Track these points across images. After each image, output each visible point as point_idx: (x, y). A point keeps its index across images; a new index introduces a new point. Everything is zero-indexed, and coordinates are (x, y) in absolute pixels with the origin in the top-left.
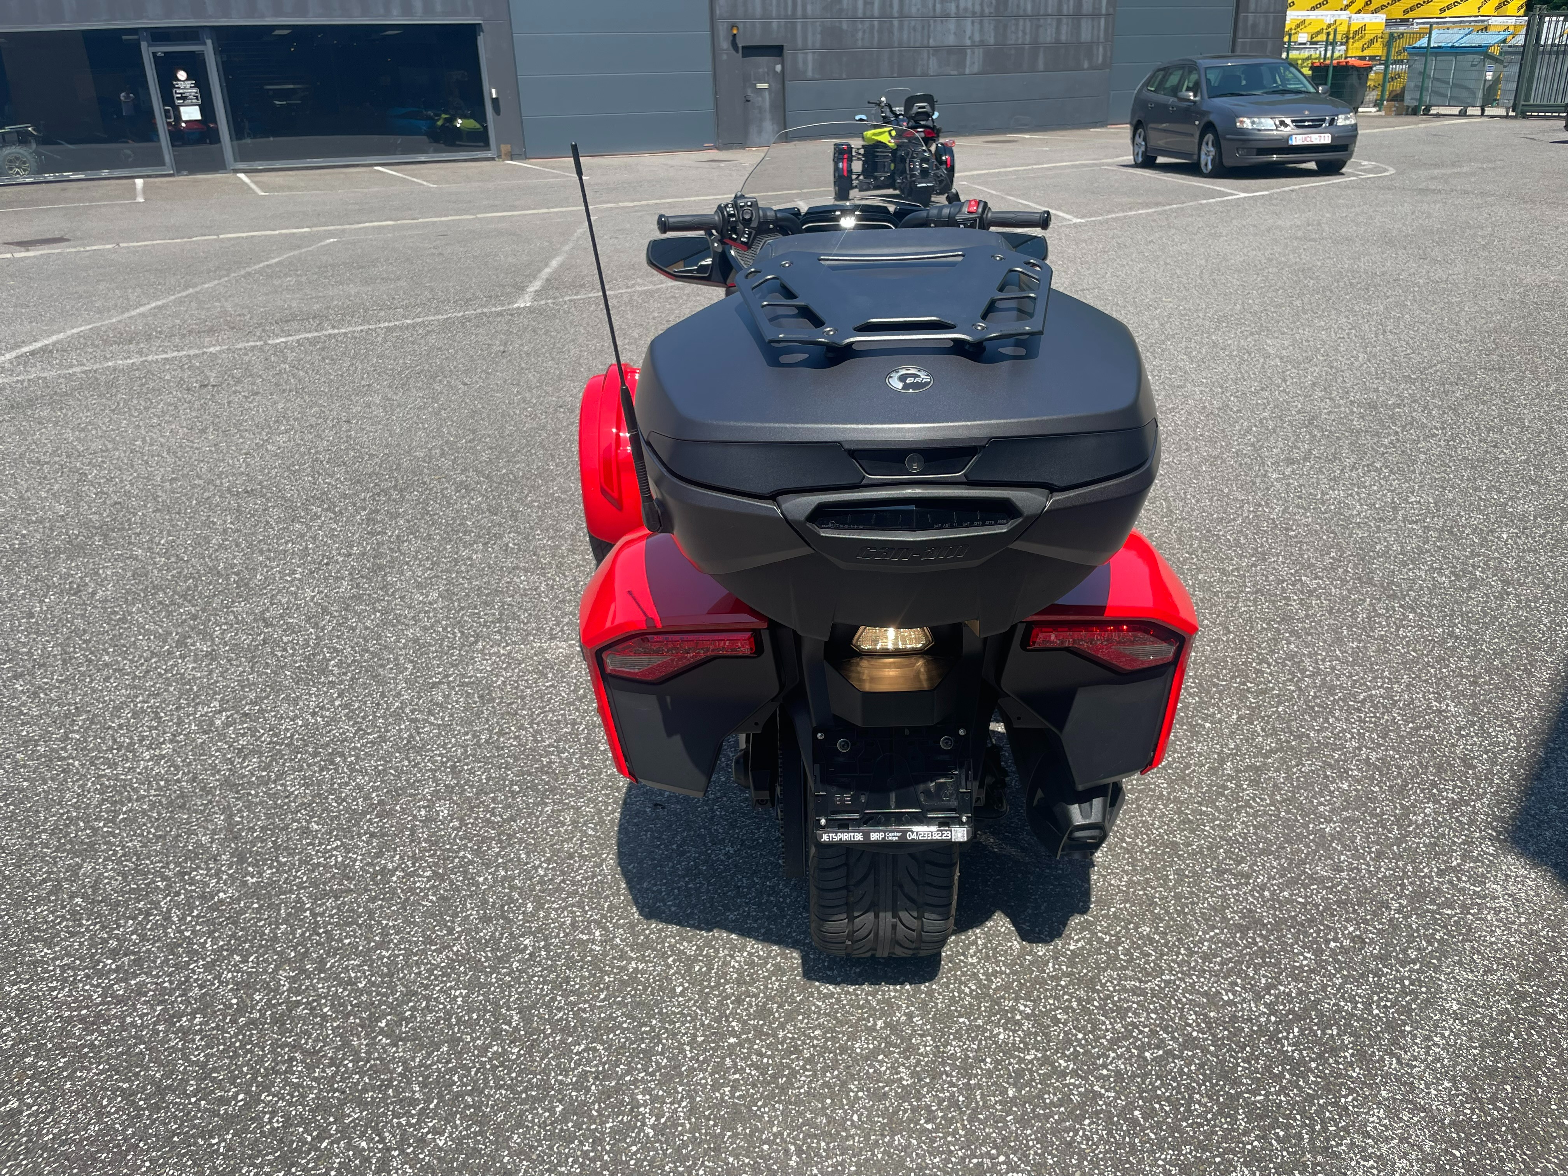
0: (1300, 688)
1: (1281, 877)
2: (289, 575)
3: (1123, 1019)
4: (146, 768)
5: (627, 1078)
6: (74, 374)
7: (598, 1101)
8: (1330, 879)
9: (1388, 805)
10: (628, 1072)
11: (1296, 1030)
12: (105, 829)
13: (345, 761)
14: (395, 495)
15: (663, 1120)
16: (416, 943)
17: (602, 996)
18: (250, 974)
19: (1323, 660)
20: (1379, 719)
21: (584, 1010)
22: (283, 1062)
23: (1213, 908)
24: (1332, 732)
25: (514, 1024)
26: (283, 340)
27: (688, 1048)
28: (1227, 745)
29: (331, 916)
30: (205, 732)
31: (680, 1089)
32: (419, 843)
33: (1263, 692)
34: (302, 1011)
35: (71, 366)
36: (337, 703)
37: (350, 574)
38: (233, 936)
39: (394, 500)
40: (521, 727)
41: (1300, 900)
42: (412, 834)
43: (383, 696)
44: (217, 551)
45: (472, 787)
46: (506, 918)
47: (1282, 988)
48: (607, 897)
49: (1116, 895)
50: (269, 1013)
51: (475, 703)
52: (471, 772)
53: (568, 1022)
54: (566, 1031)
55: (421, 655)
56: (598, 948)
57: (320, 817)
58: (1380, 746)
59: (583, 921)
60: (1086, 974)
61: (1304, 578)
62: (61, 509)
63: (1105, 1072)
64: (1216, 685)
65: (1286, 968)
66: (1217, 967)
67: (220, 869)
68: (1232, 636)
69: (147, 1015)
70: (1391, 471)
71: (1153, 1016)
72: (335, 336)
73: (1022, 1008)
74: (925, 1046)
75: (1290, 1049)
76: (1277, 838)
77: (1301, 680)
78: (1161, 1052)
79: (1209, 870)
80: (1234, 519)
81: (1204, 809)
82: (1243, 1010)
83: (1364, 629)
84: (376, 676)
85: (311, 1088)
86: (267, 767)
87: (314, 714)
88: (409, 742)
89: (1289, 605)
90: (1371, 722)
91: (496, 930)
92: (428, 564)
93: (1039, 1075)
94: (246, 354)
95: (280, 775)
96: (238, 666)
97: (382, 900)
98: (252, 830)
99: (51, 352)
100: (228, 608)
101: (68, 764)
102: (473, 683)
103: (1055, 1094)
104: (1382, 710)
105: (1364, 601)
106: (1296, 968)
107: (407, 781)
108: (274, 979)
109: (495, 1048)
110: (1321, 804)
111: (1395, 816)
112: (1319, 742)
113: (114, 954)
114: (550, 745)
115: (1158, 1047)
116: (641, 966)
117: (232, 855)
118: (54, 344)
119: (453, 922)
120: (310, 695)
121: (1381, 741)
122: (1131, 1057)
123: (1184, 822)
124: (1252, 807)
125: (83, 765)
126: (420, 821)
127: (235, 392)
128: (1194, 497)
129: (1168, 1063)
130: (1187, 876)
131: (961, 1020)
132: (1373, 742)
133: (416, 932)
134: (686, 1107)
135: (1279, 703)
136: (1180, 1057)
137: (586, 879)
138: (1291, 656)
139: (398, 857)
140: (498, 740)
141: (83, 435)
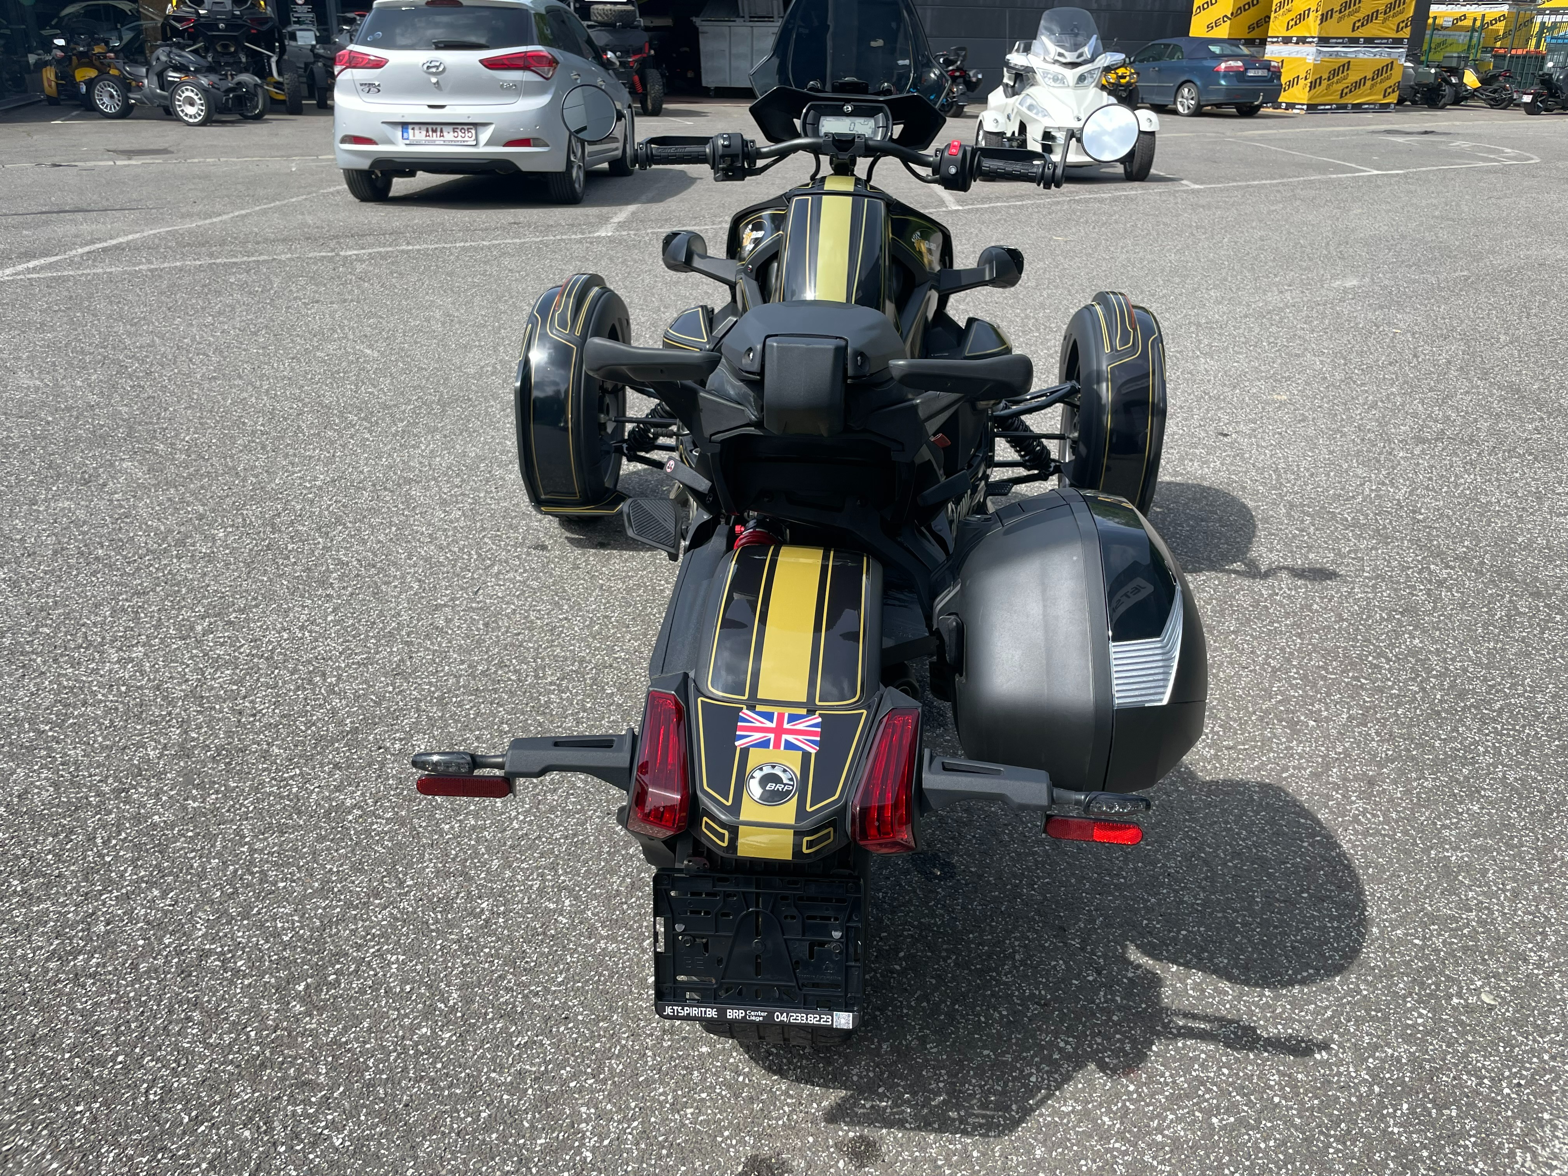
0: (1423, 689)
1: (1394, 912)
2: (310, 481)
3: (1187, 1071)
4: (110, 671)
5: (572, 1084)
6: (140, 271)
7: (535, 1108)
8: (1454, 919)
9: (1528, 835)
10: (574, 1077)
11: (1405, 1106)
12: (50, 734)
13: (325, 680)
14: (437, 409)
15: (606, 1142)
16: (358, 894)
17: (559, 980)
18: (165, 913)
19: (1453, 660)
20: (1519, 732)
21: (537, 994)
22: (178, 1022)
23: (1306, 941)
24: (1461, 743)
25: (451, 1003)
26: (355, 252)
27: (650, 1053)
28: (1334, 748)
29: (271, 854)
30: (183, 638)
31: (633, 1105)
32: (388, 779)
33: (1381, 690)
34: (213, 962)
35: (139, 264)
36: (329, 619)
37: (374, 485)
38: (158, 866)
39: (435, 414)
40: (524, 661)
41: (1416, 941)
42: (381, 769)
43: (381, 614)
44: (241, 451)
45: (456, 721)
46: (464, 874)
47: (1390, 1051)
48: (586, 862)
49: (1189, 915)
50: (176, 960)
51: (478, 630)
52: (460, 704)
53: (514, 1006)
54: (509, 1016)
55: (431, 574)
56: (565, 921)
57: (283, 740)
58: (1519, 764)
59: (553, 886)
60: (1145, 1009)
61: (1432, 567)
62: (93, 399)
63: (1159, 1138)
64: (1324, 678)
65: (1396, 1027)
66: (1309, 1017)
67: (162, 788)
68: (1345, 624)
69: (41, 948)
70: (1536, 459)
71: (1225, 1071)
72: (407, 252)
73: (1062, 1044)
74: (938, 1081)
75: (1396, 1130)
76: (1390, 862)
77: (1427, 680)
78: (1232, 1119)
79: (1305, 895)
80: (1353, 497)
81: (1303, 821)
82: (1339, 1074)
83: (1502, 629)
84: (377, 593)
85: (203, 1058)
86: (240, 682)
87: (302, 628)
88: (398, 666)
89: (1413, 595)
90: (1508, 735)
91: (452, 887)
92: (457, 481)
93: (1077, 1133)
94: (315, 263)
95: (251, 691)
96: (234, 571)
97: (332, 840)
98: (208, 748)
99: (123, 249)
100: (238, 510)
101: (30, 660)
102: (481, 608)
103: (1094, 1161)
104: (1522, 722)
105: (1503, 597)
106: (1408, 1026)
107: (388, 709)
108: (190, 921)
109: (424, 1030)
110: (1444, 826)
111: (1536, 849)
112: (1445, 753)
113: (24, 874)
114: (551, 684)
115: (1228, 1111)
116: (612, 947)
117: (179, 774)
118: (128, 243)
119: (405, 875)
120: (303, 607)
121: (1522, 759)
122: (1194, 1121)
123: (1277, 834)
124: (1361, 824)
125: (44, 662)
126: (393, 755)
127: (295, 298)
128: (1308, 470)
129: (1240, 1135)
130: (1278, 900)
131: (986, 1052)
132: (1511, 760)
133: (361, 882)
134: (636, 1128)
135: (1399, 705)
136: (1257, 1128)
137: (566, 838)
138: (1413, 652)
139: (359, 793)
140: (496, 672)
141: (133, 329)
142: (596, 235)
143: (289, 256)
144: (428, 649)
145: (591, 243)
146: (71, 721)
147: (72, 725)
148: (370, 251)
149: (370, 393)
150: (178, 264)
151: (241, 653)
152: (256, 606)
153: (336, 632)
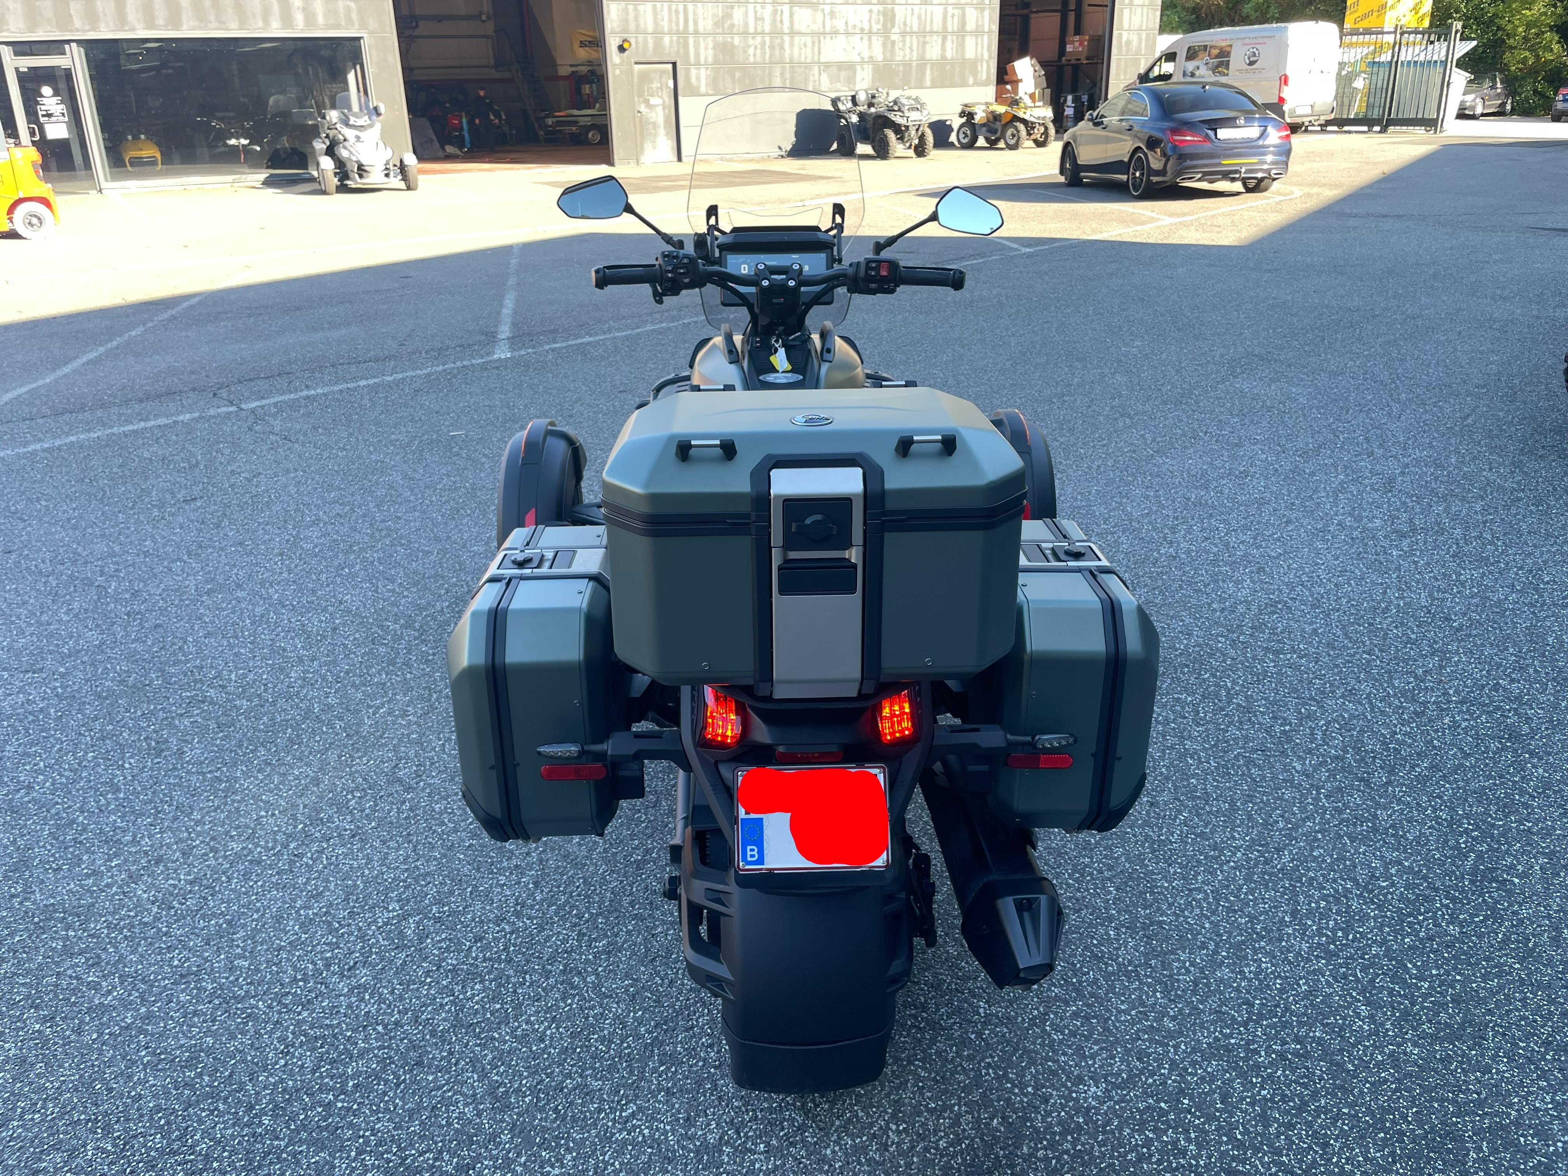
142: (495, 356)
143: (188, 416)
144: (664, 923)
145: (498, 368)
146: (351, 1084)
147: (356, 1086)
148: (272, 400)
149: (393, 591)
150: (73, 439)
151: (476, 959)
152: (451, 893)
153: (556, 913)
